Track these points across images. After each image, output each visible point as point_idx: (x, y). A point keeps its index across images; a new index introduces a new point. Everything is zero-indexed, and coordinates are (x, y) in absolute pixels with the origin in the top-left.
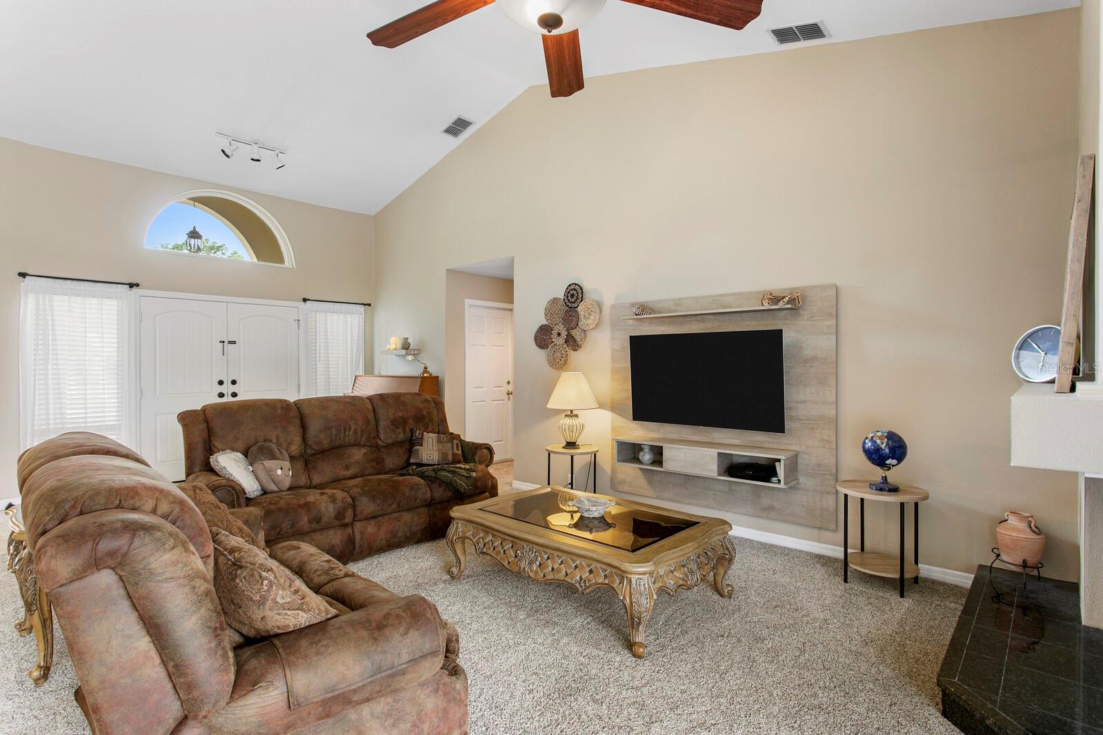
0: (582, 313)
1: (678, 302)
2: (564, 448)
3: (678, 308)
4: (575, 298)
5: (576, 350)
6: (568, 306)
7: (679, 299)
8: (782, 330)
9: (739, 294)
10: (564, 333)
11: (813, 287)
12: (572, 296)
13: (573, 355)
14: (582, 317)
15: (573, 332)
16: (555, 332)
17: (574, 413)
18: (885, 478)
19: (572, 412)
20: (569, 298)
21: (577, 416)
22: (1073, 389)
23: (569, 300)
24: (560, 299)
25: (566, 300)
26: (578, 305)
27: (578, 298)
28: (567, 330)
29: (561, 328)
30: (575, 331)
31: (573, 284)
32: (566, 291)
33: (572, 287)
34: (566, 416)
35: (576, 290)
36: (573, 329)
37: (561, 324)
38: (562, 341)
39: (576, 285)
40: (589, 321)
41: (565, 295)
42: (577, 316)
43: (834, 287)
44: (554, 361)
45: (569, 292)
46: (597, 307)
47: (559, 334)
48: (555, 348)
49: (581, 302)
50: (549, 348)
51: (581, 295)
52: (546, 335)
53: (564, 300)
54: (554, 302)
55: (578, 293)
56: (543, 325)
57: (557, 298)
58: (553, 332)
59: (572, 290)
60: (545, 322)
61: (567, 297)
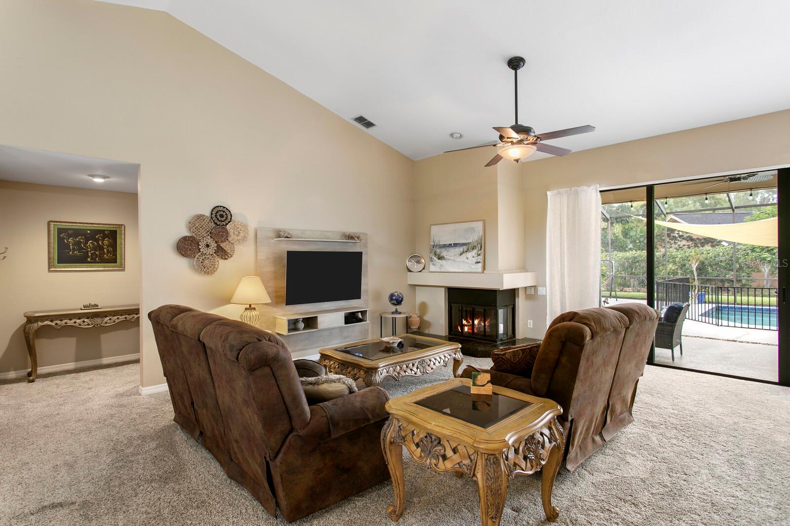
0: (232, 231)
4: (224, 218)
5: (226, 259)
6: (216, 224)
8: (362, 252)
9: (333, 232)
10: (213, 245)
12: (222, 216)
13: (222, 264)
14: (231, 234)
15: (222, 245)
16: (202, 245)
17: (252, 306)
18: (396, 309)
19: (250, 306)
20: (218, 217)
21: (254, 309)
22: (483, 272)
23: (218, 219)
24: (207, 217)
25: (214, 218)
26: (227, 224)
27: (226, 219)
28: (216, 242)
29: (210, 241)
30: (225, 244)
31: (221, 207)
32: (212, 210)
33: (220, 209)
34: (246, 309)
35: (224, 212)
36: (222, 242)
37: (209, 237)
38: (211, 251)
39: (224, 207)
40: (239, 238)
41: (212, 214)
42: (227, 232)
43: (367, 234)
44: (203, 268)
45: (217, 212)
46: (245, 227)
47: (208, 246)
48: (204, 257)
49: (229, 222)
50: (197, 256)
51: (229, 217)
52: (191, 245)
53: (212, 218)
54: (199, 217)
55: (226, 214)
56: (186, 236)
57: (203, 215)
58: (200, 243)
59: (220, 211)
60: (188, 234)
61: (216, 216)
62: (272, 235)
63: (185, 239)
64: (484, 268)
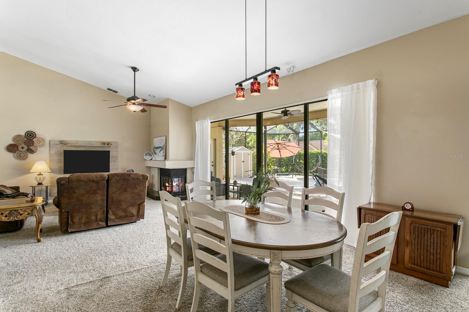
0: (36, 141)
1: (77, 142)
2: (37, 185)
3: (77, 143)
5: (33, 153)
6: (28, 138)
7: (78, 141)
8: (110, 151)
9: (95, 141)
10: (26, 147)
11: (113, 142)
12: (30, 135)
13: (30, 156)
14: (36, 143)
15: (31, 147)
17: (41, 173)
19: (40, 173)
20: (29, 135)
21: (42, 175)
22: (165, 161)
23: (28, 137)
24: (23, 136)
25: (26, 136)
26: (33, 139)
27: (33, 136)
28: (27, 146)
29: (24, 145)
30: (32, 147)
31: (30, 131)
32: (26, 133)
33: (30, 132)
34: (38, 175)
35: (32, 133)
36: (30, 146)
37: (24, 144)
38: (24, 150)
39: (32, 131)
40: (40, 144)
41: (25, 134)
42: (33, 142)
43: (117, 142)
44: (20, 157)
45: (28, 134)
46: (43, 140)
47: (23, 148)
48: (21, 153)
49: (35, 138)
50: (17, 152)
51: (35, 135)
52: (14, 148)
53: (25, 136)
54: (19, 136)
55: (33, 134)
56: (12, 144)
57: (21, 135)
58: (19, 147)
59: (30, 133)
60: (13, 143)
61: (27, 135)
62: (58, 143)
63: (11, 145)
64: (165, 159)
